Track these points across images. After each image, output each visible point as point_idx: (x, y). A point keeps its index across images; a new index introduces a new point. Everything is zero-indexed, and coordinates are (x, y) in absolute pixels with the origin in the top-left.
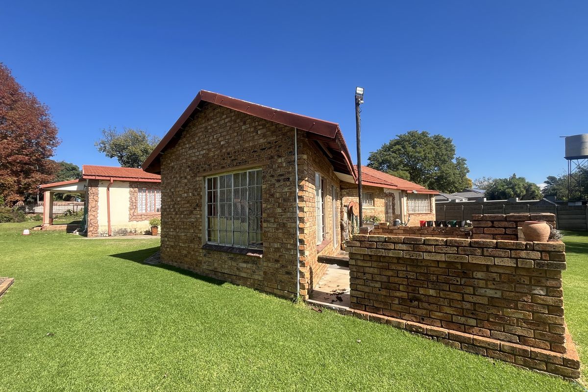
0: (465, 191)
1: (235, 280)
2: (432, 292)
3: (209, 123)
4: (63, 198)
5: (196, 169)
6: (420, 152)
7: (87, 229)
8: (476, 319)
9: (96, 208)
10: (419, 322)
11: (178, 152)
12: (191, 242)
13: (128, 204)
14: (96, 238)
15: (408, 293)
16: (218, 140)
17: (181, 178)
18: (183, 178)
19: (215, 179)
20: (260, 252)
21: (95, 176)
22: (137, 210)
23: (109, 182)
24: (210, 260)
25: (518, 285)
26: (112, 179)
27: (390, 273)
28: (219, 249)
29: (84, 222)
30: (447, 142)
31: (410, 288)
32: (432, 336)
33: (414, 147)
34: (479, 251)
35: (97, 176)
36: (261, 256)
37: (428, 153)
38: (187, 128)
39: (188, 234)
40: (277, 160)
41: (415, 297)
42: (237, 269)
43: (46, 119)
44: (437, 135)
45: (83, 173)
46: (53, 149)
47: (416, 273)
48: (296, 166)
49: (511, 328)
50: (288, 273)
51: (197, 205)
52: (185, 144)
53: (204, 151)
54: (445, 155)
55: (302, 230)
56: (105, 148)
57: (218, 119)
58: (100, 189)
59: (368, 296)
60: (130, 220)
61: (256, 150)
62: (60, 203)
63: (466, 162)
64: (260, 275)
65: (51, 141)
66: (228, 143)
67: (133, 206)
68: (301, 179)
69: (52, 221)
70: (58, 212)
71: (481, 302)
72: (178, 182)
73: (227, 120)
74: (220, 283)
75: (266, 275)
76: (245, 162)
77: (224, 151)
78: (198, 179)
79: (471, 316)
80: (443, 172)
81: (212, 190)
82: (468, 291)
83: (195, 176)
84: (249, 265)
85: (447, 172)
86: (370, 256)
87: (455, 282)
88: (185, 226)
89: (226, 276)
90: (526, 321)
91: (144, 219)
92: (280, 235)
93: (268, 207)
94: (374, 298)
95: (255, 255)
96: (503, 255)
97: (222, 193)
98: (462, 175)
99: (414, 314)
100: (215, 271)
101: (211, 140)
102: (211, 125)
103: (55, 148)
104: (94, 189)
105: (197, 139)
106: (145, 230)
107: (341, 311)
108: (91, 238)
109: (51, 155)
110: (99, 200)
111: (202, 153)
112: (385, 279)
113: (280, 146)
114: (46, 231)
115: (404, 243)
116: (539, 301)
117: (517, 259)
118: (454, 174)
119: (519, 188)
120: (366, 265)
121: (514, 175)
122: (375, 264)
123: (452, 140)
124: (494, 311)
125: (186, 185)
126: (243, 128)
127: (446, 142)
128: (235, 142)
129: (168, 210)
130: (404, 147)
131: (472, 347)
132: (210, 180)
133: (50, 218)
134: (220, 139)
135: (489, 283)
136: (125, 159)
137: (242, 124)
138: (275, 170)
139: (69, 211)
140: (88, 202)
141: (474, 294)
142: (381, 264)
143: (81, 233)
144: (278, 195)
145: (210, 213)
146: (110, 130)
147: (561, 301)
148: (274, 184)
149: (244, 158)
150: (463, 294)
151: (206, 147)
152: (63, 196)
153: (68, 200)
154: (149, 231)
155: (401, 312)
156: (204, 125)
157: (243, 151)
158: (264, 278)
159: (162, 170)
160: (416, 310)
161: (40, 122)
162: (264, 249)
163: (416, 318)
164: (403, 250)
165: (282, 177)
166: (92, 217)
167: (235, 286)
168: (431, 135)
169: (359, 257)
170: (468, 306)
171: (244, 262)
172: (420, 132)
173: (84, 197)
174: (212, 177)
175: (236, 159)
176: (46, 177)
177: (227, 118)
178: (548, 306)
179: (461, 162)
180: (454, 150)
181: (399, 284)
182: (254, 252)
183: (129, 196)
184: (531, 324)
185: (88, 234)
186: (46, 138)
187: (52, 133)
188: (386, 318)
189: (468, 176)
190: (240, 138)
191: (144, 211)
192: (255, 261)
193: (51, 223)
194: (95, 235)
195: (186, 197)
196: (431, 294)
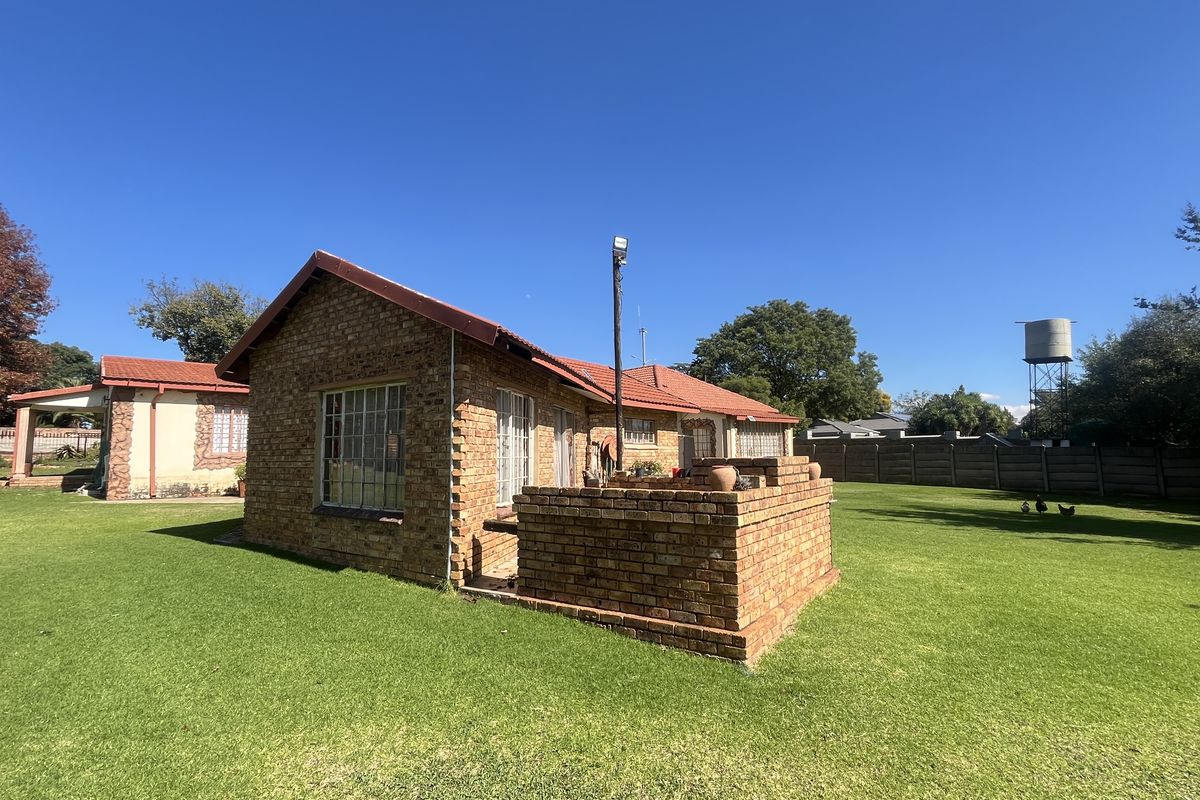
0: (875, 416)
1: (360, 562)
2: (611, 564)
3: (332, 303)
4: (54, 420)
5: (308, 378)
6: (791, 340)
7: (106, 484)
8: (656, 596)
9: (127, 442)
10: (596, 607)
11: (279, 348)
12: (296, 503)
13: (193, 436)
14: (126, 502)
15: (585, 566)
16: (343, 333)
17: (283, 392)
18: (286, 393)
19: (339, 397)
20: (399, 516)
21: (126, 379)
22: (212, 447)
23: (156, 393)
24: (325, 532)
25: (697, 548)
26: (162, 386)
27: (565, 540)
28: (340, 513)
29: (101, 469)
30: (842, 323)
31: (588, 560)
32: (607, 624)
33: (780, 331)
34: (658, 504)
35: (132, 380)
36: (400, 522)
37: (806, 344)
38: (296, 308)
39: (292, 490)
40: (427, 370)
41: (592, 571)
42: (366, 544)
43: (25, 258)
44: (823, 308)
45: (104, 374)
46: (38, 319)
47: (595, 538)
48: (452, 381)
49: (689, 604)
50: (437, 547)
51: (307, 440)
52: (291, 335)
53: (322, 350)
54: (837, 348)
55: (457, 480)
56: (153, 320)
57: (345, 298)
58: (136, 405)
59: (539, 575)
60: (197, 467)
61: (398, 352)
62: (45, 431)
63: (876, 362)
64: (397, 552)
65: (35, 302)
66: (358, 338)
67: (204, 439)
68: (458, 402)
69: (31, 469)
70: (44, 451)
71: (661, 573)
72: (279, 399)
73: (358, 301)
74: (336, 568)
75: (406, 552)
76: (383, 371)
77: (352, 350)
78: (310, 395)
79: (650, 592)
80: (833, 380)
81: (333, 415)
82: (648, 560)
83: (307, 390)
84: (383, 538)
85: (840, 380)
86: (543, 516)
87: (635, 549)
88: (287, 476)
89: (349, 557)
90: (703, 593)
91: (224, 465)
92: (428, 488)
93: (414, 443)
94: (546, 578)
95: (391, 520)
96: (681, 509)
97: (348, 419)
98: (870, 386)
99: (590, 597)
100: (332, 551)
101: (334, 332)
102: (334, 306)
103: (42, 317)
104: (123, 405)
105: (311, 328)
106: (226, 487)
107: (504, 600)
108: (114, 502)
109: (33, 332)
110: (134, 427)
111: (318, 351)
112: (559, 549)
113: (432, 350)
114: (18, 487)
115: (580, 497)
116: (717, 568)
117: (694, 513)
118: (853, 384)
119: (968, 413)
120: (538, 530)
121: (961, 388)
122: (548, 528)
123: (849, 321)
124: (673, 584)
125: (291, 405)
126: (382, 316)
127: (840, 323)
128: (369, 338)
129: (259, 448)
130: (761, 331)
131: (648, 633)
132: (329, 398)
133: (26, 462)
134: (347, 331)
135: (670, 547)
136: (193, 342)
137: (379, 309)
138: (424, 387)
139: (67, 448)
140: (111, 431)
141: (655, 564)
142: (556, 528)
143: (94, 492)
144: (427, 425)
145: (328, 454)
146: (164, 284)
147: (735, 565)
148: (422, 408)
149: (382, 364)
150: (643, 564)
151: (326, 343)
152: (52, 416)
153: (65, 426)
154: (234, 489)
155: (576, 595)
156: (322, 306)
157: (380, 353)
158: (403, 557)
159: (251, 378)
160: (593, 590)
161: (14, 263)
162: (404, 511)
163: (593, 601)
164: (579, 507)
165: (434, 398)
166: (117, 461)
167: (361, 572)
168: (812, 309)
169: (529, 518)
170: (647, 579)
171: (377, 533)
172: (791, 302)
173: (102, 420)
174: (334, 393)
175: (369, 366)
176: (20, 377)
177: (358, 297)
178: (724, 572)
179: (867, 362)
180: (853, 339)
181: (576, 555)
182: (390, 515)
183: (196, 419)
184: (708, 596)
185: (109, 493)
186: (23, 297)
187: (38, 287)
188: (557, 604)
189: (882, 388)
190: (377, 331)
191: (225, 450)
192: (391, 529)
193: (29, 472)
194: (124, 495)
195: (290, 426)
196: (609, 566)
